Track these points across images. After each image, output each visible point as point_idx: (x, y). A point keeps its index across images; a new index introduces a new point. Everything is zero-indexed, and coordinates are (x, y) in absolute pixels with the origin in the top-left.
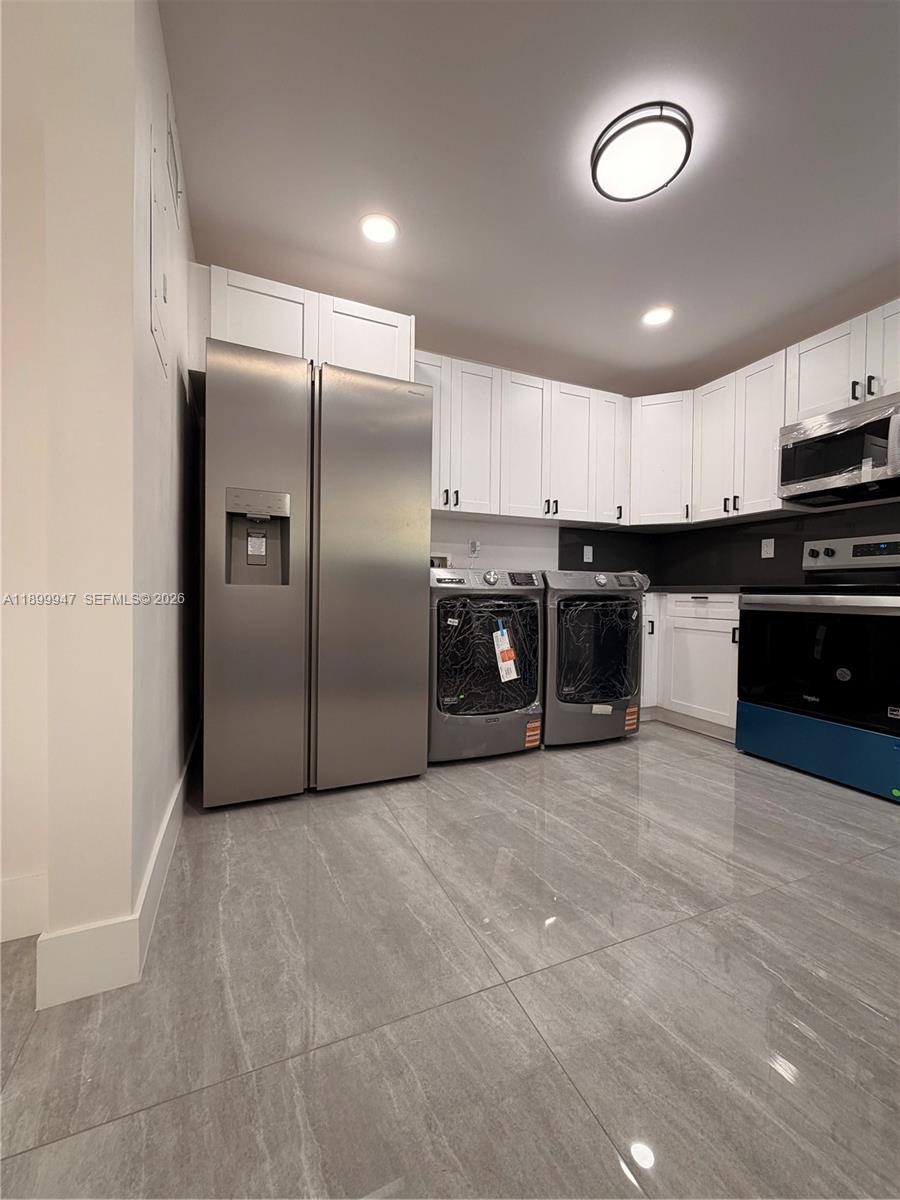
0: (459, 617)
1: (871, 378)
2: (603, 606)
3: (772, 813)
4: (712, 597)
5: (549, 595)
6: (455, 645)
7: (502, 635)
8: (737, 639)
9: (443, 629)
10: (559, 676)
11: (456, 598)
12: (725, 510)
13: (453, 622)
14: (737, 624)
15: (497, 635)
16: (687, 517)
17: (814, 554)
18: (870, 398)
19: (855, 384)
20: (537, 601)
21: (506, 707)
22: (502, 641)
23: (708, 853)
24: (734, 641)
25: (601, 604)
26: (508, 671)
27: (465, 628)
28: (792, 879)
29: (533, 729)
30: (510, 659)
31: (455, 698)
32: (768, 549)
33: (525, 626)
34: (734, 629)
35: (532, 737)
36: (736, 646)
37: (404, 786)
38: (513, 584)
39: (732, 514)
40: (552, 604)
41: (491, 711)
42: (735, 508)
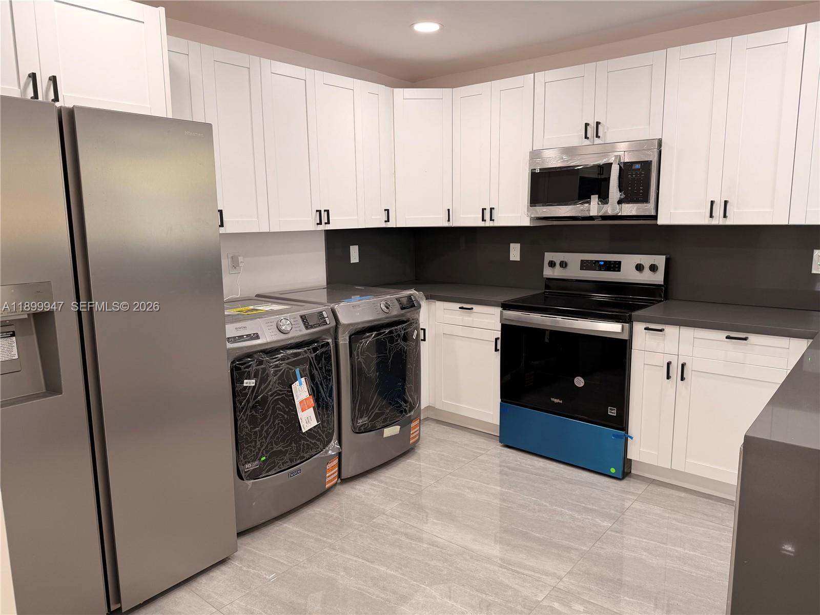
0: (255, 376)
1: (598, 123)
2: (390, 332)
3: (539, 511)
4: (477, 308)
5: (340, 331)
6: (254, 407)
7: (301, 384)
8: (499, 347)
9: (237, 393)
10: (353, 410)
11: (250, 355)
12: (483, 220)
13: (249, 383)
14: (499, 335)
15: (296, 387)
16: (449, 220)
17: (552, 264)
18: (597, 141)
19: (587, 125)
20: (330, 341)
21: (307, 456)
22: (301, 391)
23: (506, 568)
24: (496, 350)
25: (387, 331)
26: (308, 419)
27: (262, 387)
28: (563, 574)
29: (333, 468)
30: (309, 407)
31: (256, 463)
32: (515, 252)
33: (321, 369)
34: (496, 339)
35: (331, 475)
36: (498, 354)
37: (216, 574)
38: (307, 328)
39: (488, 224)
40: (343, 340)
41: (294, 464)
42: (491, 219)
